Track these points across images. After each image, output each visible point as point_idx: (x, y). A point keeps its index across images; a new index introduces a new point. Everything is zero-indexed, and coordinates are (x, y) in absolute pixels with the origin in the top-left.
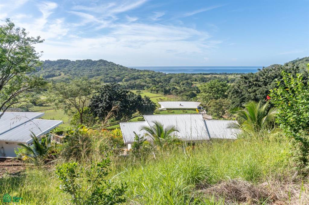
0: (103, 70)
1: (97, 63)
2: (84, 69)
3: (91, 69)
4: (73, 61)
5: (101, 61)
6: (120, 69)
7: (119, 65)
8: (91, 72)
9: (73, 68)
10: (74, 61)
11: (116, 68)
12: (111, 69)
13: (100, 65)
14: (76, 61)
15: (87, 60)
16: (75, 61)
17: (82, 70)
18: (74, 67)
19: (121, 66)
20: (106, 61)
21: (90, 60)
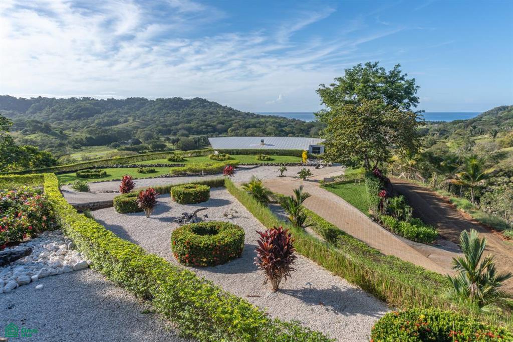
0: (198, 114)
1: (190, 104)
2: (168, 113)
3: (178, 113)
4: (151, 101)
5: (197, 99)
6: (227, 113)
7: (226, 106)
8: (177, 118)
9: (150, 111)
10: (153, 101)
11: (221, 112)
12: (211, 113)
13: (195, 106)
14: (157, 99)
15: (174, 99)
16: (155, 100)
17: (164, 115)
18: (153, 109)
19: (230, 109)
20: (205, 101)
21: (179, 99)
